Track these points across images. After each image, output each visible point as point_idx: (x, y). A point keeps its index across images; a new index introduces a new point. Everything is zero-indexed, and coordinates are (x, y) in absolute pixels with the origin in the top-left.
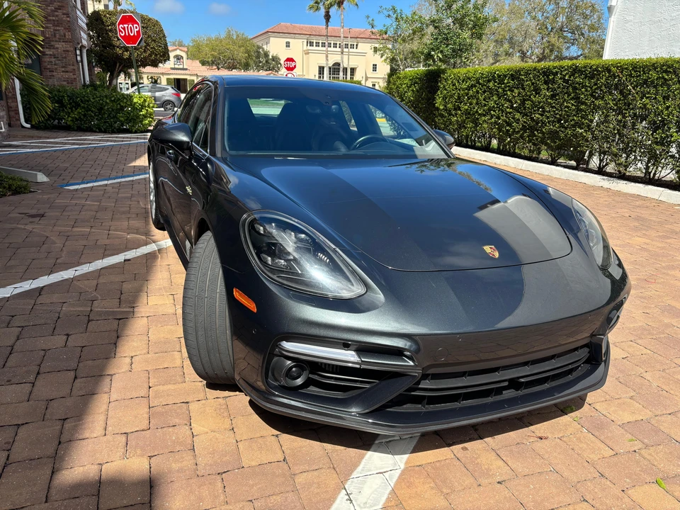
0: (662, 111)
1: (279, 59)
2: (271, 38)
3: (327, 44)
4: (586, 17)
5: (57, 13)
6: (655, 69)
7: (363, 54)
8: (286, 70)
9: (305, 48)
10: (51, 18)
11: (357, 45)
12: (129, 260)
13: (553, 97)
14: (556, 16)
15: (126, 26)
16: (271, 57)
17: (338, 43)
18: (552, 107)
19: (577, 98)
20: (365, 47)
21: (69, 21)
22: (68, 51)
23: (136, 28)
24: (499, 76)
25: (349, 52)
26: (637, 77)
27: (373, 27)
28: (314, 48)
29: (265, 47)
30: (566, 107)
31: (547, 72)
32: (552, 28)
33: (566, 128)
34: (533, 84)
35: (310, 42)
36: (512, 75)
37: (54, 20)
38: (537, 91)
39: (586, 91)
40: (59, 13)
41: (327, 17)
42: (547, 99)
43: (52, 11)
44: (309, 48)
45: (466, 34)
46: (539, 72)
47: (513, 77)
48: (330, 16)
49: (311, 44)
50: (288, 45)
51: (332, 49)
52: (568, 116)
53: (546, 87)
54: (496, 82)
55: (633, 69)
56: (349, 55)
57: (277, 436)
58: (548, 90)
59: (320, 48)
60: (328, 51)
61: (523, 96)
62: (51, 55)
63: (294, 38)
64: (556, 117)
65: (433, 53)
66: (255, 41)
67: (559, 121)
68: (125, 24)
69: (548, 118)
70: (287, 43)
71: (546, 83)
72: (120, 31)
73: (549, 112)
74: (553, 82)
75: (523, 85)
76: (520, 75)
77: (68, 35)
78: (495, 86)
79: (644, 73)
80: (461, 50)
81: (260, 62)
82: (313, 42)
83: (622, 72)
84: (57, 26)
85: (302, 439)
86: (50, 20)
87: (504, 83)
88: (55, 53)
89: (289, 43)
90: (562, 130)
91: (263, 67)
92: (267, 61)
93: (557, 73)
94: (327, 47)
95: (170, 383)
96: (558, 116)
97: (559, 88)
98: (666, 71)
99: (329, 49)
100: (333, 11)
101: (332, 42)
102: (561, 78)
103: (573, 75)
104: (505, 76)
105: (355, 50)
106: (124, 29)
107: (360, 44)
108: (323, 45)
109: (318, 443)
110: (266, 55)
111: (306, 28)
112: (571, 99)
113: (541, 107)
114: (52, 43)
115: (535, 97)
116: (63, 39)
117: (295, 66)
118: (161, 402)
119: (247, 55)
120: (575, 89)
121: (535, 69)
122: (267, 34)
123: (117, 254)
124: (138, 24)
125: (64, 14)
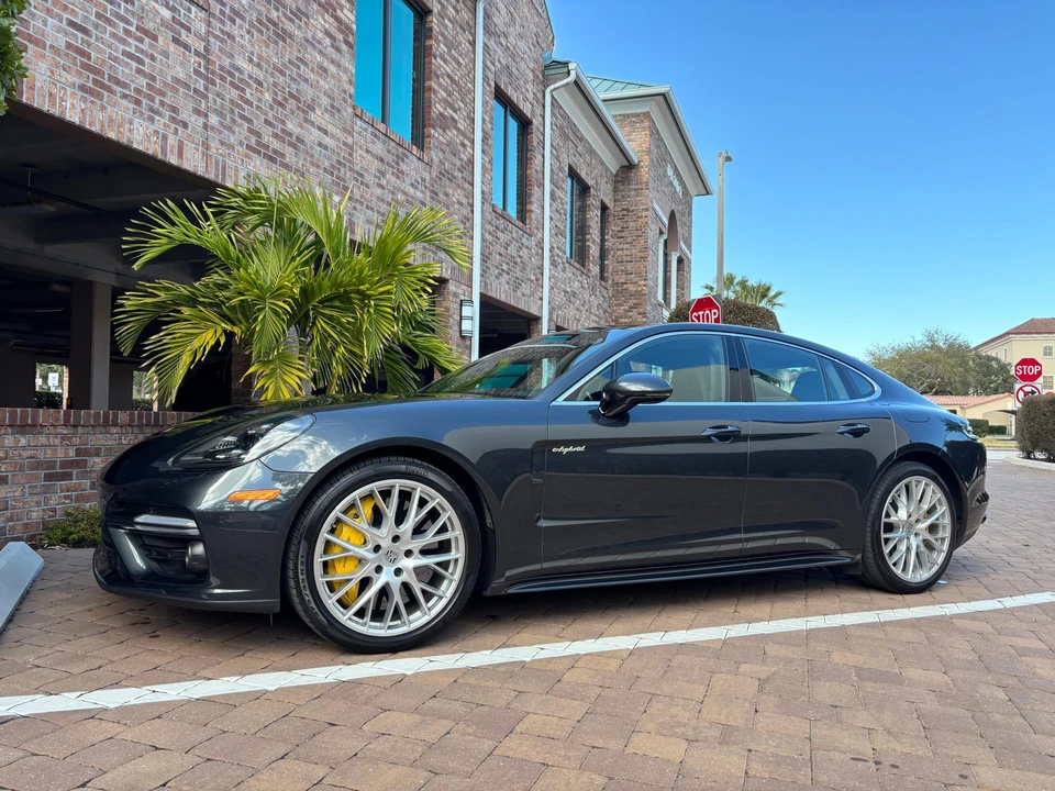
2: (1014, 343)
5: (631, 314)
15: (701, 313)
23: (715, 314)
40: (633, 313)
43: (625, 311)
50: (1048, 352)
66: (984, 349)
68: (701, 310)
70: (1045, 348)
72: (693, 321)
89: (1050, 348)
106: (698, 318)
117: (1039, 374)
122: (1008, 337)
124: (718, 308)
125: (639, 314)
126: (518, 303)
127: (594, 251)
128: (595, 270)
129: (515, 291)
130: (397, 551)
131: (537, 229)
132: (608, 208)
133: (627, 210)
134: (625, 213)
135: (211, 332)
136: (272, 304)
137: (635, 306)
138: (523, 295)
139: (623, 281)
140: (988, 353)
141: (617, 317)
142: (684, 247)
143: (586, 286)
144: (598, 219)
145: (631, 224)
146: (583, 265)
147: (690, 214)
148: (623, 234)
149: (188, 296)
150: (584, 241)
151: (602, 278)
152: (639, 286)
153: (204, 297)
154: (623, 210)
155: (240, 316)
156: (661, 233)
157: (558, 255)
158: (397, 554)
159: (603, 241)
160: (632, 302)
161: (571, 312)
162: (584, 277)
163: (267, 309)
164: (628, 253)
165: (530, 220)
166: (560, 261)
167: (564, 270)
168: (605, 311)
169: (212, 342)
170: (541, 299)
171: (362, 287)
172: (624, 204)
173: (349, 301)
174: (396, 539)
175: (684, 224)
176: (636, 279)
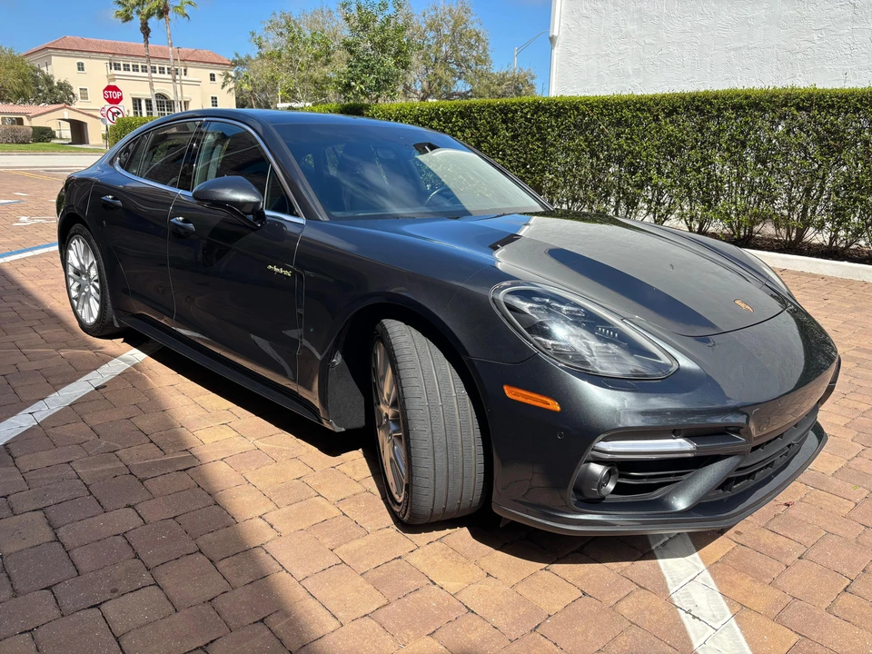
0: (640, 152)
1: (69, 86)
2: (53, 57)
3: (149, 67)
4: (471, 47)
6: (628, 107)
7: (197, 83)
8: (107, 103)
9: (108, 72)
11: (185, 71)
12: (103, 387)
13: (514, 138)
14: (439, 44)
16: (56, 84)
17: (166, 67)
18: (515, 150)
19: (543, 140)
20: (196, 73)
24: (444, 114)
25: (181, 80)
26: (609, 115)
27: (260, 47)
28: (122, 72)
29: (44, 69)
30: (531, 149)
31: (504, 110)
32: (436, 59)
33: (533, 174)
34: (488, 123)
35: (115, 64)
36: (461, 112)
38: (494, 131)
39: (553, 131)
41: (146, 31)
42: (507, 141)
44: (114, 72)
45: (390, 62)
46: (494, 109)
47: (462, 115)
48: (149, 30)
49: (117, 67)
50: (81, 67)
51: (158, 75)
52: (534, 159)
53: (504, 126)
54: (441, 121)
55: (604, 107)
56: (181, 84)
57: (545, 569)
58: (507, 131)
59: (140, 73)
60: (152, 78)
61: (477, 137)
63: (90, 58)
64: (519, 162)
65: (353, 84)
66: (26, 59)
67: (524, 166)
69: (510, 162)
70: (78, 64)
71: (504, 121)
73: (511, 155)
74: (513, 120)
75: (475, 124)
76: (471, 112)
78: (440, 125)
79: (617, 111)
80: (386, 81)
81: (40, 91)
82: (119, 65)
83: (592, 111)
85: (578, 565)
87: (451, 122)
90: (529, 175)
91: (45, 99)
92: (50, 91)
93: (516, 111)
94: (149, 72)
95: (352, 540)
96: (522, 160)
97: (520, 127)
98: (639, 109)
99: (153, 75)
100: (153, 22)
101: (157, 66)
102: (521, 117)
103: (536, 113)
104: (452, 113)
107: (189, 70)
108: (144, 69)
109: (598, 564)
110: (48, 80)
111: (106, 44)
112: (536, 140)
113: (501, 150)
115: (492, 138)
117: (121, 98)
118: (368, 565)
119: (20, 80)
120: (539, 129)
121: (489, 106)
122: (47, 51)
123: (74, 381)
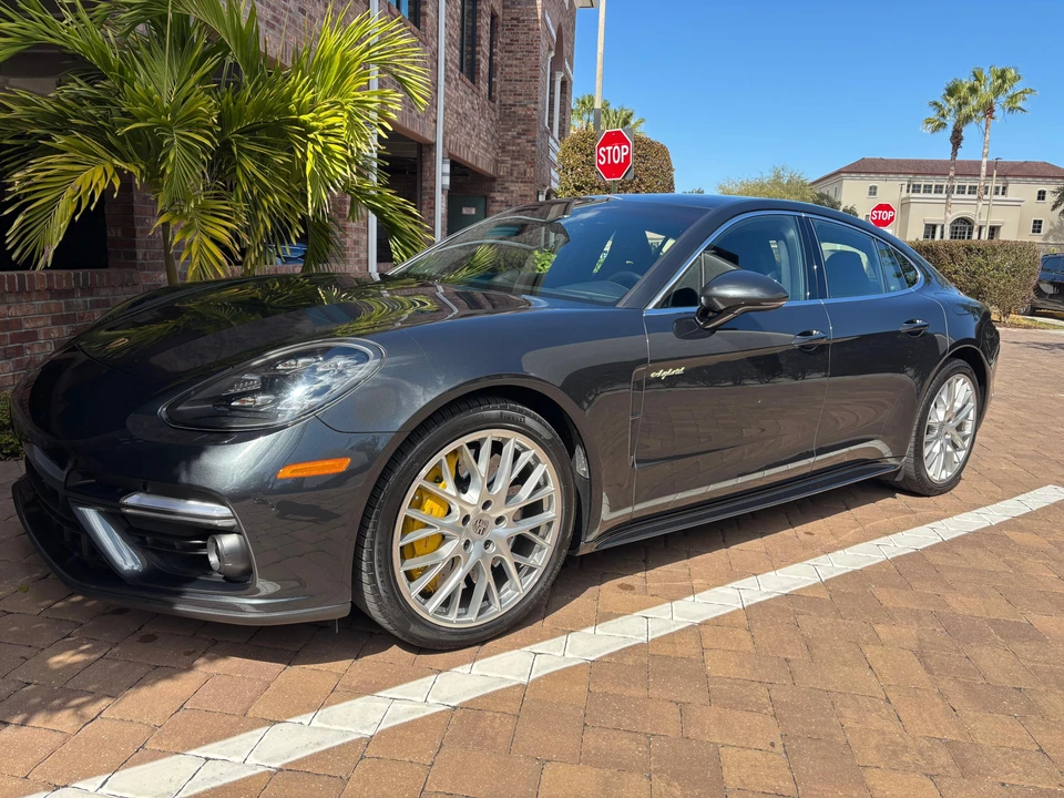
2: (844, 182)
5: (519, 141)
7: (1018, 203)
9: (904, 195)
10: (511, 148)
11: (1004, 188)
15: (609, 148)
17: (967, 185)
21: (534, 152)
22: (526, 196)
23: (625, 150)
28: (921, 194)
29: (832, 195)
35: (914, 186)
37: (513, 151)
40: (522, 140)
41: (957, 140)
43: (513, 137)
44: (910, 195)
49: (916, 188)
50: (873, 191)
62: (502, 202)
63: (886, 180)
66: (818, 186)
68: (609, 145)
70: (871, 188)
72: (600, 157)
77: (530, 172)
82: (919, 186)
84: (516, 159)
86: (509, 151)
88: (509, 198)
101: (956, 185)
105: (1000, 197)
106: (606, 153)
107: (1010, 187)
114: (507, 184)
116: (523, 179)
122: (839, 175)
124: (628, 144)
125: (528, 141)
126: (413, 125)
127: (484, 66)
128: (484, 88)
129: (410, 111)
130: (488, 519)
131: (432, 36)
132: (497, 16)
133: (517, 19)
134: (515, 22)
135: (99, 173)
136: (183, 136)
137: (525, 132)
138: (418, 116)
139: (511, 102)
140: (822, 191)
141: (503, 144)
142: (568, 67)
143: (476, 107)
144: (487, 28)
145: (522, 37)
146: (473, 82)
147: (574, 28)
148: (512, 48)
149: (52, 115)
150: (473, 53)
151: (491, 98)
152: (529, 109)
153: (76, 118)
154: (512, 19)
155: (130, 148)
156: (550, 49)
157: (451, 70)
158: (486, 523)
159: (492, 54)
160: (520, 127)
161: (462, 137)
162: (475, 96)
163: (176, 143)
164: (518, 70)
165: (425, 24)
166: (453, 76)
167: (456, 88)
168: (493, 137)
169: (103, 185)
170: (435, 122)
171: (303, 117)
172: (514, 12)
173: (284, 134)
174: (486, 505)
175: (568, 40)
176: (526, 102)
